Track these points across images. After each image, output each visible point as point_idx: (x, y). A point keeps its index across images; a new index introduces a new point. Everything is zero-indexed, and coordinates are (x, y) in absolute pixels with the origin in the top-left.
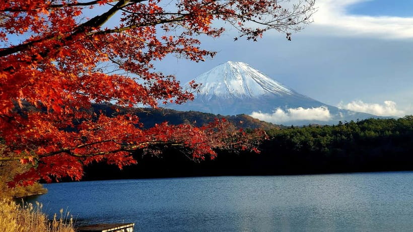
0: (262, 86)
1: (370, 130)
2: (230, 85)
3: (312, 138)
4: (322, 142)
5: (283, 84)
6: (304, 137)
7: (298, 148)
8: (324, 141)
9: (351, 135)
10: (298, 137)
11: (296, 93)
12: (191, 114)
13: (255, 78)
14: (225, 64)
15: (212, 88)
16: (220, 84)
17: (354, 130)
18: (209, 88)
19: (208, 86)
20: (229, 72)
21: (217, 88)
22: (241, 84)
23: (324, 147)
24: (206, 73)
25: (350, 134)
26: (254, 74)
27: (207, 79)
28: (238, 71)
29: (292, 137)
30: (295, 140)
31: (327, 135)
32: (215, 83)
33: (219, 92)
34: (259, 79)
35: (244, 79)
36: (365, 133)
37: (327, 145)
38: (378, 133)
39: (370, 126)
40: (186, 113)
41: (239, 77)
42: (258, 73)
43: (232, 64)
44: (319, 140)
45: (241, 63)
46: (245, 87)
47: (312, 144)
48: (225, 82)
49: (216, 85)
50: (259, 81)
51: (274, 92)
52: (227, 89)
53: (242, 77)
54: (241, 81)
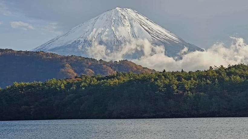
0: (149, 33)
1: (236, 74)
2: (118, 31)
3: (177, 81)
4: (186, 86)
5: (171, 32)
6: (168, 80)
7: (161, 91)
8: (188, 85)
9: (217, 79)
10: (162, 80)
11: (183, 41)
12: (72, 59)
13: (143, 26)
14: (113, 10)
15: (99, 34)
16: (108, 30)
17: (220, 74)
18: (96, 34)
19: (95, 32)
20: (117, 18)
21: (105, 34)
22: (129, 31)
23: (188, 91)
24: (94, 19)
25: (215, 79)
26: (142, 21)
27: (95, 25)
28: (126, 17)
29: (156, 80)
30: (159, 83)
31: (192, 79)
32: (103, 29)
33: (107, 38)
34: (146, 26)
35: (132, 26)
36: (230, 78)
37: (191, 89)
38: (244, 78)
39: (237, 71)
40: (67, 58)
41: (127, 23)
42: (146, 21)
43: (120, 11)
44: (182, 83)
45: (129, 10)
46: (133, 34)
47: (175, 87)
48: (113, 28)
49: (104, 31)
50: (147, 28)
51: (162, 40)
52: (115, 36)
53: (130, 24)
54: (129, 28)
